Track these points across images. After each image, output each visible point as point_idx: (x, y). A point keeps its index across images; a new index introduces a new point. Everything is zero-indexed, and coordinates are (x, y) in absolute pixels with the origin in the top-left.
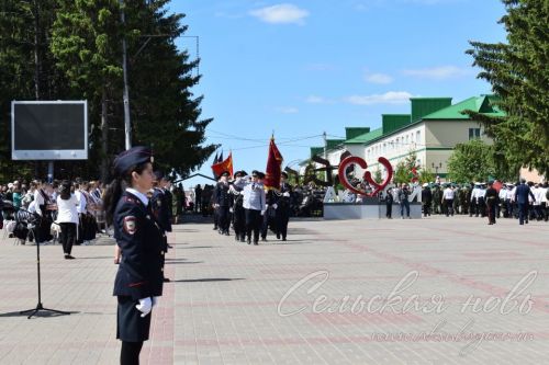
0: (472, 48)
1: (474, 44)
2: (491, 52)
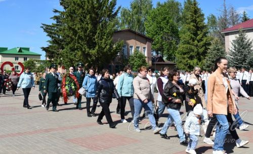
1: (43, 24)
2: (49, 27)
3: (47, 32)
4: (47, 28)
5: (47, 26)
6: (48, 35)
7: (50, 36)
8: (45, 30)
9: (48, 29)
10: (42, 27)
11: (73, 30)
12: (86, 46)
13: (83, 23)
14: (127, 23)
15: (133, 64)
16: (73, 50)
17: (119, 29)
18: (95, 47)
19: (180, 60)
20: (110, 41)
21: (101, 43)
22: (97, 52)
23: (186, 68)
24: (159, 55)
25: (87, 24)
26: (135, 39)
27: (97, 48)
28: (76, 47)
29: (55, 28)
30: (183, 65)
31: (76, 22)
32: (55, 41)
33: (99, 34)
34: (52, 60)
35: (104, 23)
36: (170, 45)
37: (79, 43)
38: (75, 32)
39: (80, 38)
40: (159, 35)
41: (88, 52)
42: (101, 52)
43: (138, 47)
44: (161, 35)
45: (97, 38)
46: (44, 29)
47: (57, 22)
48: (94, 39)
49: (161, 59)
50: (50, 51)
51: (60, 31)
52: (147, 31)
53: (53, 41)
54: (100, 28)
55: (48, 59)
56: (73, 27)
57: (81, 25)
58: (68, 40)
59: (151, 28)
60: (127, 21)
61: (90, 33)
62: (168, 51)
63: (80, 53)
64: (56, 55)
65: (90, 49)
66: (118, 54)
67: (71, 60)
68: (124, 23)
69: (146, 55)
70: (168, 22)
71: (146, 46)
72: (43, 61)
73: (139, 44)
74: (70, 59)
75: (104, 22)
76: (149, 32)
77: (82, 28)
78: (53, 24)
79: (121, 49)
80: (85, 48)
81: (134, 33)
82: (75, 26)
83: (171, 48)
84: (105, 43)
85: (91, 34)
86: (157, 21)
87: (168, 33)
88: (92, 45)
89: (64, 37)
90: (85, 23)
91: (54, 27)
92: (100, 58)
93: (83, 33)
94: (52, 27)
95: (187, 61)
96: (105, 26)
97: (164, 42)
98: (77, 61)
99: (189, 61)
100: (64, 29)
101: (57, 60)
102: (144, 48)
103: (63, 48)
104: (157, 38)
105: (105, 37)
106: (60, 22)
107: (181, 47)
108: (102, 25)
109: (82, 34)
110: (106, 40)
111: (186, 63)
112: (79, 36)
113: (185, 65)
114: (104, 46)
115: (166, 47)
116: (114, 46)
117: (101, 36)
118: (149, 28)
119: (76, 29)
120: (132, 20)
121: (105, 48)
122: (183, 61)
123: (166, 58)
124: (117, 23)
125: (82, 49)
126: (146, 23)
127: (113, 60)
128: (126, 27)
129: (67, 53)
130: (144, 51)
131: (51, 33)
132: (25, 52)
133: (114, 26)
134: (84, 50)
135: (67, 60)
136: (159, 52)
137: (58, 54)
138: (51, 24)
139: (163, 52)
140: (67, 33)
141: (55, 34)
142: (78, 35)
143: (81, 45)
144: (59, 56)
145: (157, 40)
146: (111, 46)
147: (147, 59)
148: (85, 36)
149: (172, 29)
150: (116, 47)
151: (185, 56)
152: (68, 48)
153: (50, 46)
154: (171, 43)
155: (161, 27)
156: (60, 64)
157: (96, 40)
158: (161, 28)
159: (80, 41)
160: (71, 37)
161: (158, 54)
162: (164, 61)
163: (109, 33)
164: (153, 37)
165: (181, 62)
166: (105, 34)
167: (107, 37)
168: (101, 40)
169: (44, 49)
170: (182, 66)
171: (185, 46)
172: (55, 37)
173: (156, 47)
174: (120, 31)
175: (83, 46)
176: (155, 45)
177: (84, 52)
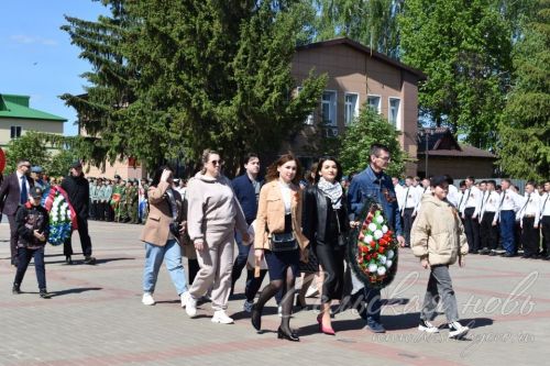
0: (69, 24)
1: (70, 20)
2: (89, 30)
3: (82, 44)
4: (83, 33)
5: (83, 23)
6: (85, 56)
7: (91, 59)
8: (77, 39)
9: (85, 36)
10: (66, 28)
11: (165, 37)
12: (203, 94)
13: (196, 15)
14: (342, 19)
15: (355, 156)
16: (163, 103)
17: (315, 38)
18: (231, 96)
19: (511, 145)
20: (282, 76)
21: (254, 82)
22: (240, 114)
23: (533, 170)
24: (444, 127)
25: (210, 19)
26: (365, 72)
27: (238, 98)
28: (170, 95)
29: (109, 34)
30: (522, 162)
31: (173, 13)
32: (109, 76)
33: (246, 52)
34: (98, 135)
35: (265, 18)
36: (481, 95)
37: (179, 82)
38: (169, 47)
39: (183, 64)
40: (444, 58)
41: (210, 114)
42: (252, 112)
43: (373, 100)
44: (452, 60)
45: (238, 67)
46: (73, 36)
47: (116, 13)
48: (231, 71)
49: (449, 140)
50: (89, 108)
51: (124, 40)
52: (406, 47)
53: (100, 74)
54: (248, 34)
55: (84, 134)
56: (162, 29)
57: (187, 21)
58: (147, 70)
59: (419, 35)
60: (341, 11)
61: (219, 47)
62: (474, 114)
63: (183, 116)
64: (110, 122)
65: (216, 101)
66: (309, 122)
67: (156, 139)
68: (330, 17)
69: (399, 126)
70: (477, 15)
71: (400, 96)
72: (69, 140)
73: (376, 88)
74: (153, 134)
75: (262, 12)
76: (414, 50)
77: (192, 32)
78: (101, 18)
79: (315, 105)
80: (198, 99)
81: (363, 51)
82: (169, 27)
83: (485, 103)
84: (264, 84)
85: (221, 53)
86: (440, 13)
87: (476, 51)
88: (221, 88)
89: (133, 61)
90: (202, 15)
91: (105, 29)
92: (249, 131)
93: (193, 50)
94: (99, 27)
95: (536, 148)
96: (264, 26)
97: (461, 85)
98: (175, 142)
99: (543, 149)
100: (135, 37)
101: (112, 138)
102: (394, 102)
103: (132, 99)
104: (438, 70)
105: (266, 64)
106: (124, 12)
107: (517, 100)
108: (258, 23)
109: (189, 51)
110: (268, 74)
111: (532, 155)
112: (182, 58)
113: (529, 161)
114: (259, 94)
115: (465, 101)
116: (296, 94)
117: (253, 61)
118: (413, 36)
119: (174, 35)
120: (356, 7)
121: (265, 99)
122: (522, 147)
123: (465, 136)
124: (308, 18)
125: (189, 102)
126: (403, 20)
127: (292, 139)
128: (338, 31)
129: (142, 113)
130: (394, 113)
131: (95, 48)
132: (14, 110)
133: (295, 27)
134: (194, 104)
135: (141, 137)
136: (444, 117)
137: (115, 119)
138: (95, 20)
139: (456, 118)
140: (145, 50)
141: (107, 51)
142: (178, 54)
143: (187, 88)
144: (119, 124)
145: (437, 75)
146: (286, 95)
147: (401, 140)
148: (201, 59)
149: (492, 40)
150: (303, 99)
151: (530, 131)
152: (149, 100)
153: (91, 90)
154: (486, 88)
155: (451, 33)
156: (120, 149)
157: (237, 72)
158: (453, 36)
159: (184, 76)
160: (156, 63)
161: (439, 122)
162: (458, 148)
163: (279, 50)
164: (423, 66)
165: (515, 150)
166: (265, 52)
167: (274, 64)
168: (253, 72)
169: (72, 101)
170: (518, 164)
171: (530, 96)
172: (107, 63)
173: (433, 100)
174: (318, 46)
175: (193, 92)
176: (430, 91)
177: (195, 113)
